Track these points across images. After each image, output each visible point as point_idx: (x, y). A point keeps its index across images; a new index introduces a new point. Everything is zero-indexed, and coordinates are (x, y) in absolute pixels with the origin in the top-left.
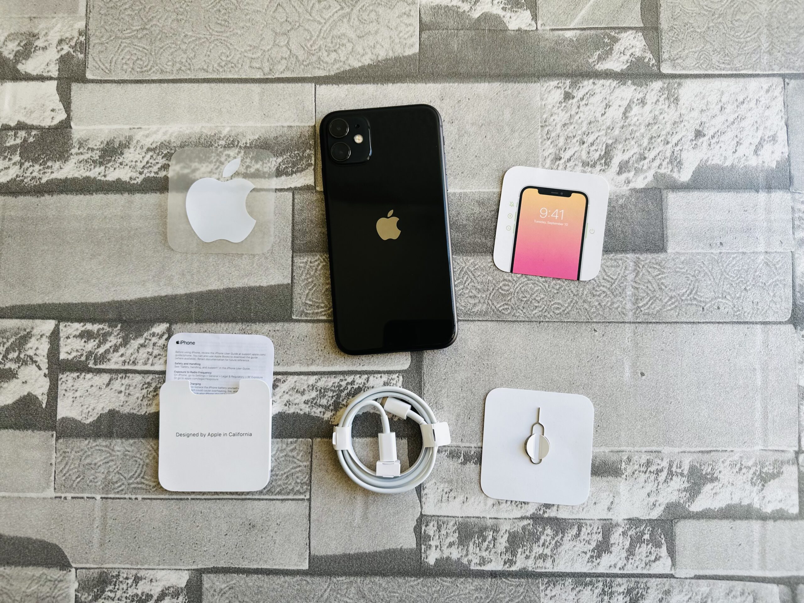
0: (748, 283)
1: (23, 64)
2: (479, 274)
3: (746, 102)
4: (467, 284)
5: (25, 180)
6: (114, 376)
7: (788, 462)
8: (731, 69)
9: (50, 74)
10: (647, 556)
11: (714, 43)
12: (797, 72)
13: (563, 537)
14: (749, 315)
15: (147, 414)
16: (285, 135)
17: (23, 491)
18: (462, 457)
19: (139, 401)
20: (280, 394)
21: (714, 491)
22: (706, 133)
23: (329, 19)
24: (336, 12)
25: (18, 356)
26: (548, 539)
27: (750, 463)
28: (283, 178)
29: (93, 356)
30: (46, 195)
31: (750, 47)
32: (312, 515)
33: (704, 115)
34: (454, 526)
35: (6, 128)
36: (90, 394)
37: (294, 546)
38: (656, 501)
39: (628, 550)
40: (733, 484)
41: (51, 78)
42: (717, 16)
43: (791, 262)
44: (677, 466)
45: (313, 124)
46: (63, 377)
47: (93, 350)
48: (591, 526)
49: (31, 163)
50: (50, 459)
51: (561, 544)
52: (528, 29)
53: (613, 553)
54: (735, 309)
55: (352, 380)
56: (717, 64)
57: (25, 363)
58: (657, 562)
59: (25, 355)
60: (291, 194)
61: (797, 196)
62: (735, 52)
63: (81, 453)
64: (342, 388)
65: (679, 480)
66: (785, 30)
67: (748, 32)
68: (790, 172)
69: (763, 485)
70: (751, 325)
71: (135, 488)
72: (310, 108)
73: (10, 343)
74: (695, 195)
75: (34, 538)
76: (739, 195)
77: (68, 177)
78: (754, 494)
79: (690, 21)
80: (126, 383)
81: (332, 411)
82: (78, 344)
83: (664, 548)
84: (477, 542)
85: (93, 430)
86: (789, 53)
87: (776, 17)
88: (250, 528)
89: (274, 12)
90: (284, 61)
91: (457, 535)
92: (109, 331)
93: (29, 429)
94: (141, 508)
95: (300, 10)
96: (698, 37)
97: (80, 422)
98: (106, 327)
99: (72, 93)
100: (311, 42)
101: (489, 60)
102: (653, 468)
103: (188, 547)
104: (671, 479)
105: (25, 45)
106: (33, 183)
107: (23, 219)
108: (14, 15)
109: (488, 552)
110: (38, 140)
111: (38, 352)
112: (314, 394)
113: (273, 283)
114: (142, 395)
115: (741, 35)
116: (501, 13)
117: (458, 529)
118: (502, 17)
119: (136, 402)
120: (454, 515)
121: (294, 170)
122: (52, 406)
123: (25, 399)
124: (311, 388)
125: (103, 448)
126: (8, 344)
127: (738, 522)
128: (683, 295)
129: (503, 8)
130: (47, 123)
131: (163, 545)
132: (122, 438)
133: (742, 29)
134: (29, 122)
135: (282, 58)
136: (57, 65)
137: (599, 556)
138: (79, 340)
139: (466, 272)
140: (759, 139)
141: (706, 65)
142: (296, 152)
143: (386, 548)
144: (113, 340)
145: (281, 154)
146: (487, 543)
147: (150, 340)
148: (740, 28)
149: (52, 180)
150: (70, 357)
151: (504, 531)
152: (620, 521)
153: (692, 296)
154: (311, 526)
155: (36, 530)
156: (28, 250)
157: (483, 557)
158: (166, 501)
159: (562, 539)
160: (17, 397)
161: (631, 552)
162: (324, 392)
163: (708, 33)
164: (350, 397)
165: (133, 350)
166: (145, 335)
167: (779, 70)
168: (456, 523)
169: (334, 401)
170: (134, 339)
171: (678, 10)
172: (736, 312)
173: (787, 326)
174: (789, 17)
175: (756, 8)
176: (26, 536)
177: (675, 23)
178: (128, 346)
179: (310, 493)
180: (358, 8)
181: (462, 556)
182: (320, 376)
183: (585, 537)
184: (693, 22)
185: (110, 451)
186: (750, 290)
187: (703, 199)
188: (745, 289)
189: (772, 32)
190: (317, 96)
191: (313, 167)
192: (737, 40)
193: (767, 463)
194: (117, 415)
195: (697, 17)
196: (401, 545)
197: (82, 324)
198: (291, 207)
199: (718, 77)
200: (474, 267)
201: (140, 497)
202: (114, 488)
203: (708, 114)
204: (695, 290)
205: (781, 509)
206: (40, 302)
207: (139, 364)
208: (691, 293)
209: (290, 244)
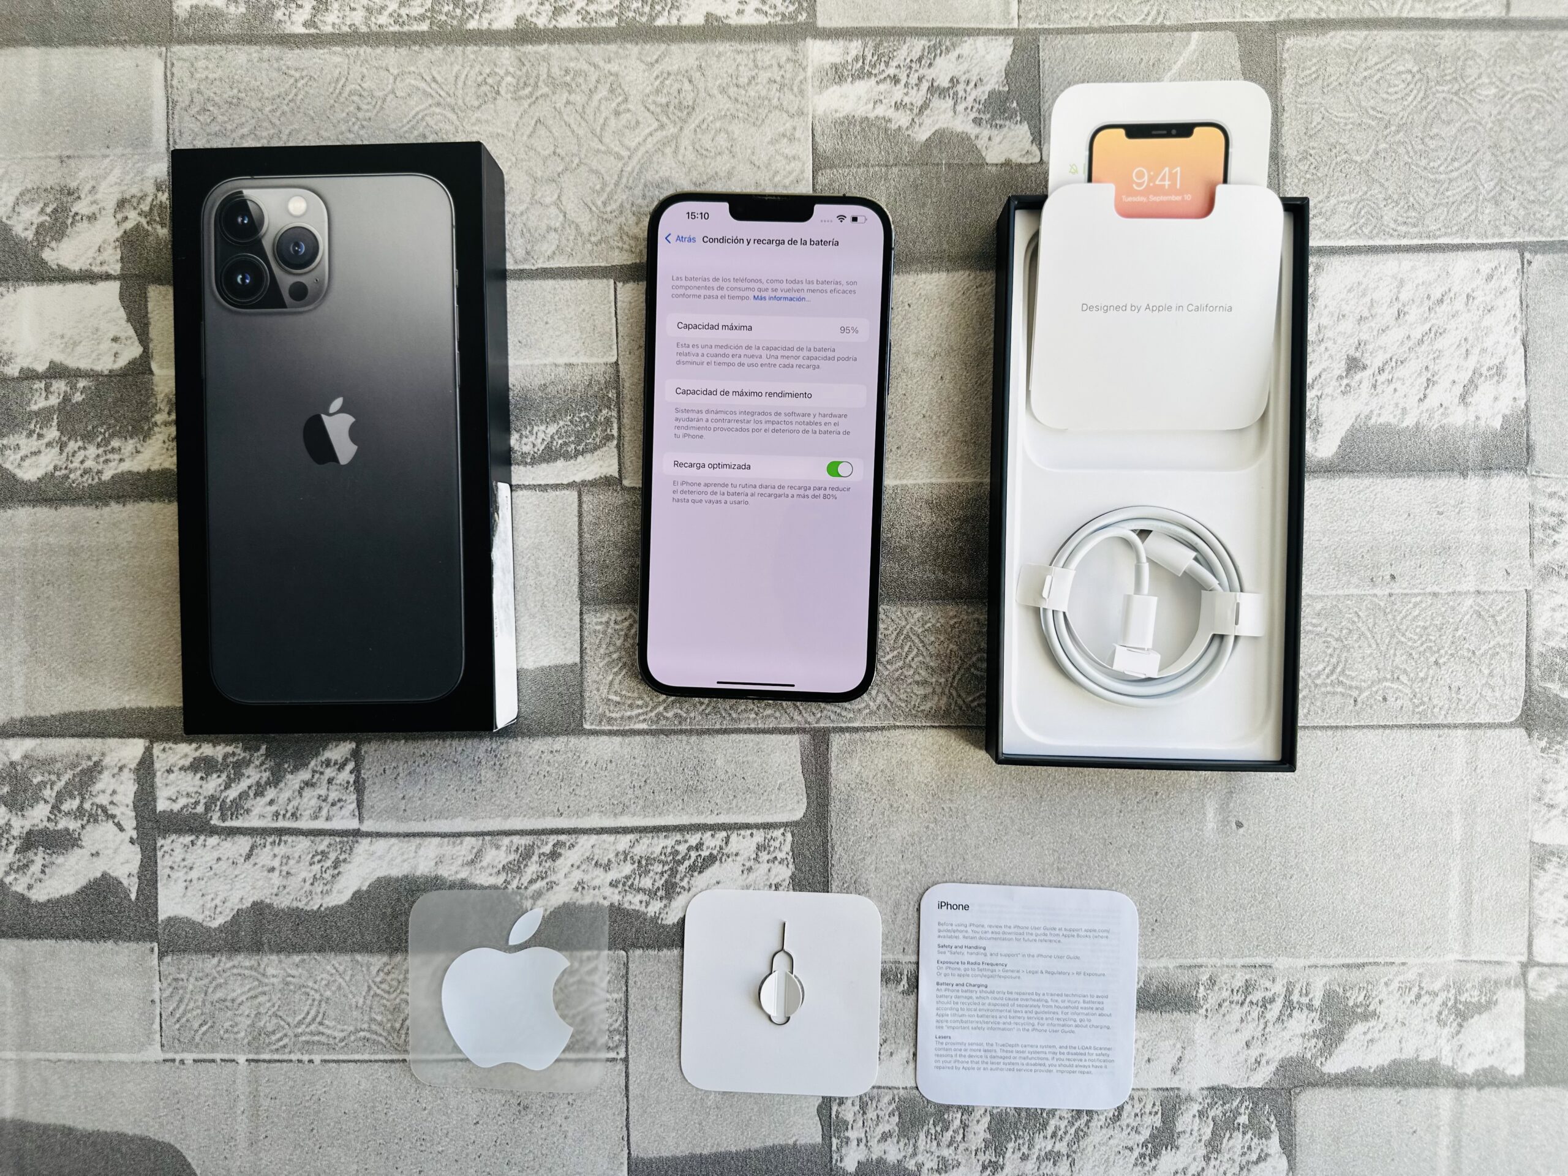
0: (1442, 652)
1: (53, 249)
2: (933, 639)
3: (1447, 301)
4: (910, 658)
5: (72, 476)
6: (259, 840)
7: (1508, 983)
8: (1420, 235)
9: (105, 268)
10: (1244, 1154)
11: (1386, 184)
12: (1549, 239)
13: (1088, 1121)
14: (1443, 712)
15: (322, 909)
16: (561, 381)
17: (104, 1050)
18: (904, 982)
19: (307, 886)
20: (566, 870)
21: (1369, 1036)
22: (1368, 362)
23: (636, 149)
24: (651, 134)
25: (80, 807)
26: (1063, 1124)
27: (1437, 986)
28: (560, 463)
29: (218, 803)
30: (112, 503)
31: (1458, 190)
32: (631, 1088)
33: (1365, 327)
34: (890, 1103)
35: (28, 375)
36: (216, 874)
37: (600, 1142)
38: (1262, 1055)
39: (1209, 1144)
40: (1404, 1024)
41: (108, 277)
42: (1393, 128)
43: (1525, 609)
44: (1301, 992)
45: (614, 359)
46: (165, 843)
47: (218, 794)
48: (1140, 1100)
49: (80, 443)
50: (152, 992)
51: (1085, 1134)
52: (1024, 161)
53: (1181, 1149)
54: (1416, 701)
55: (698, 840)
56: (1392, 225)
57: (93, 819)
58: (1262, 1165)
59: (92, 804)
60: (575, 494)
61: (1540, 483)
62: (1428, 202)
63: (206, 981)
64: (679, 857)
65: (1304, 1016)
66: (1527, 154)
67: (1454, 160)
68: (1528, 436)
69: (1460, 1026)
70: (1446, 730)
71: (308, 1042)
72: (608, 330)
73: (63, 783)
74: (1345, 483)
75: (130, 1134)
76: (1429, 483)
77: (153, 468)
78: (1442, 1042)
79: (1341, 141)
80: (282, 853)
81: (661, 898)
82: (189, 782)
83: (1275, 1138)
84: (933, 1131)
85: (225, 940)
86: (1533, 202)
87: (1510, 129)
88: (519, 1111)
89: (530, 136)
90: (553, 234)
91: (896, 1119)
92: (244, 758)
93: (109, 938)
94: (323, 1078)
95: (581, 132)
96: (1355, 172)
97: (201, 925)
98: (238, 751)
99: (150, 306)
100: (605, 195)
101: (948, 226)
102: (1257, 996)
103: (408, 1145)
104: (1290, 1015)
105: (55, 211)
106: (87, 481)
107: (73, 551)
108: (29, 154)
109: (952, 1148)
110: (91, 399)
111: (116, 799)
112: (628, 868)
113: (546, 663)
114: (312, 875)
115: (1440, 166)
116: (971, 130)
117: (898, 1108)
118: (973, 137)
119: (302, 888)
120: (890, 1085)
121: (580, 448)
122: (148, 898)
123: (99, 885)
124: (622, 857)
125: (247, 972)
126: (60, 785)
127: (1412, 1092)
128: (1318, 675)
129: (974, 120)
130: (106, 365)
131: (363, 1143)
132: (279, 952)
133: (1442, 154)
134: (72, 363)
135: (549, 229)
136: (118, 250)
137: (1156, 1155)
138: (190, 775)
139: (907, 636)
140: (1470, 373)
141: (1370, 228)
142: (583, 414)
143: (767, 1144)
144: (253, 775)
145: (554, 419)
146: (950, 1133)
147: (322, 773)
148: (1440, 153)
149: (122, 474)
150: (176, 807)
151: (983, 1111)
152: (1194, 1090)
153: (1334, 677)
154: (631, 1107)
155: (132, 1119)
156: (85, 610)
157: (943, 1158)
158: (365, 1065)
159: (1087, 1124)
160: (82, 882)
161: (1213, 1147)
162: (647, 864)
163: (1376, 162)
164: (696, 874)
165: (291, 792)
166: (313, 763)
167: (1513, 236)
168: (893, 1099)
169: (666, 882)
170: (292, 773)
171: (1317, 118)
172: (1417, 707)
173: (1514, 730)
174: (1536, 128)
175: (1470, 110)
176: (115, 1130)
177: (1311, 144)
178: (282, 785)
179: (627, 1048)
180: (693, 126)
181: (905, 1157)
182: (637, 836)
183: (1130, 1121)
184: (1346, 141)
185: (259, 977)
186: (1444, 664)
187: (1360, 492)
188: (1436, 663)
189: (1501, 159)
190: (619, 304)
191: (615, 442)
192: (1432, 177)
193: (1469, 986)
194: (267, 911)
195: (1354, 133)
196: (794, 1139)
197: (194, 745)
198: (576, 519)
199: (1393, 252)
200: (923, 626)
201: (317, 1058)
202: (270, 1044)
203: (1373, 324)
204: (1341, 665)
205: (1492, 1067)
206: (114, 705)
207: (304, 818)
208: (1332, 672)
209: (575, 589)
